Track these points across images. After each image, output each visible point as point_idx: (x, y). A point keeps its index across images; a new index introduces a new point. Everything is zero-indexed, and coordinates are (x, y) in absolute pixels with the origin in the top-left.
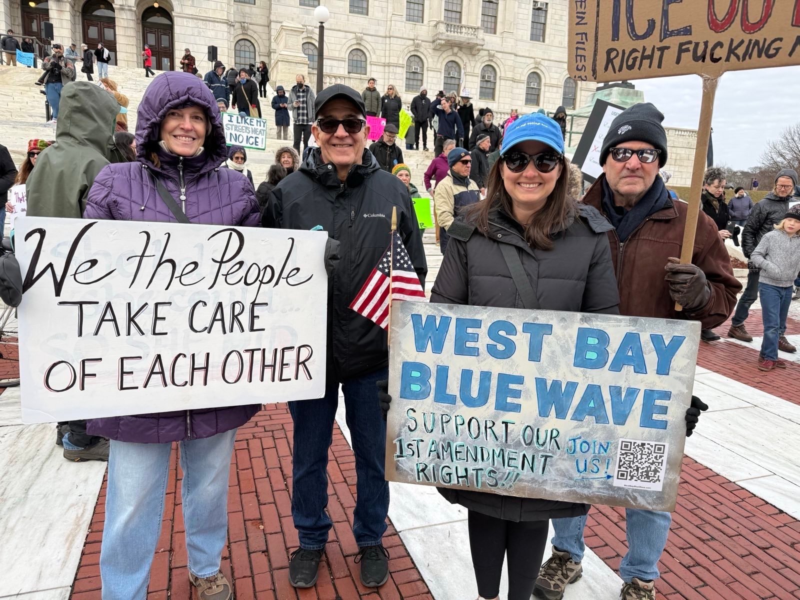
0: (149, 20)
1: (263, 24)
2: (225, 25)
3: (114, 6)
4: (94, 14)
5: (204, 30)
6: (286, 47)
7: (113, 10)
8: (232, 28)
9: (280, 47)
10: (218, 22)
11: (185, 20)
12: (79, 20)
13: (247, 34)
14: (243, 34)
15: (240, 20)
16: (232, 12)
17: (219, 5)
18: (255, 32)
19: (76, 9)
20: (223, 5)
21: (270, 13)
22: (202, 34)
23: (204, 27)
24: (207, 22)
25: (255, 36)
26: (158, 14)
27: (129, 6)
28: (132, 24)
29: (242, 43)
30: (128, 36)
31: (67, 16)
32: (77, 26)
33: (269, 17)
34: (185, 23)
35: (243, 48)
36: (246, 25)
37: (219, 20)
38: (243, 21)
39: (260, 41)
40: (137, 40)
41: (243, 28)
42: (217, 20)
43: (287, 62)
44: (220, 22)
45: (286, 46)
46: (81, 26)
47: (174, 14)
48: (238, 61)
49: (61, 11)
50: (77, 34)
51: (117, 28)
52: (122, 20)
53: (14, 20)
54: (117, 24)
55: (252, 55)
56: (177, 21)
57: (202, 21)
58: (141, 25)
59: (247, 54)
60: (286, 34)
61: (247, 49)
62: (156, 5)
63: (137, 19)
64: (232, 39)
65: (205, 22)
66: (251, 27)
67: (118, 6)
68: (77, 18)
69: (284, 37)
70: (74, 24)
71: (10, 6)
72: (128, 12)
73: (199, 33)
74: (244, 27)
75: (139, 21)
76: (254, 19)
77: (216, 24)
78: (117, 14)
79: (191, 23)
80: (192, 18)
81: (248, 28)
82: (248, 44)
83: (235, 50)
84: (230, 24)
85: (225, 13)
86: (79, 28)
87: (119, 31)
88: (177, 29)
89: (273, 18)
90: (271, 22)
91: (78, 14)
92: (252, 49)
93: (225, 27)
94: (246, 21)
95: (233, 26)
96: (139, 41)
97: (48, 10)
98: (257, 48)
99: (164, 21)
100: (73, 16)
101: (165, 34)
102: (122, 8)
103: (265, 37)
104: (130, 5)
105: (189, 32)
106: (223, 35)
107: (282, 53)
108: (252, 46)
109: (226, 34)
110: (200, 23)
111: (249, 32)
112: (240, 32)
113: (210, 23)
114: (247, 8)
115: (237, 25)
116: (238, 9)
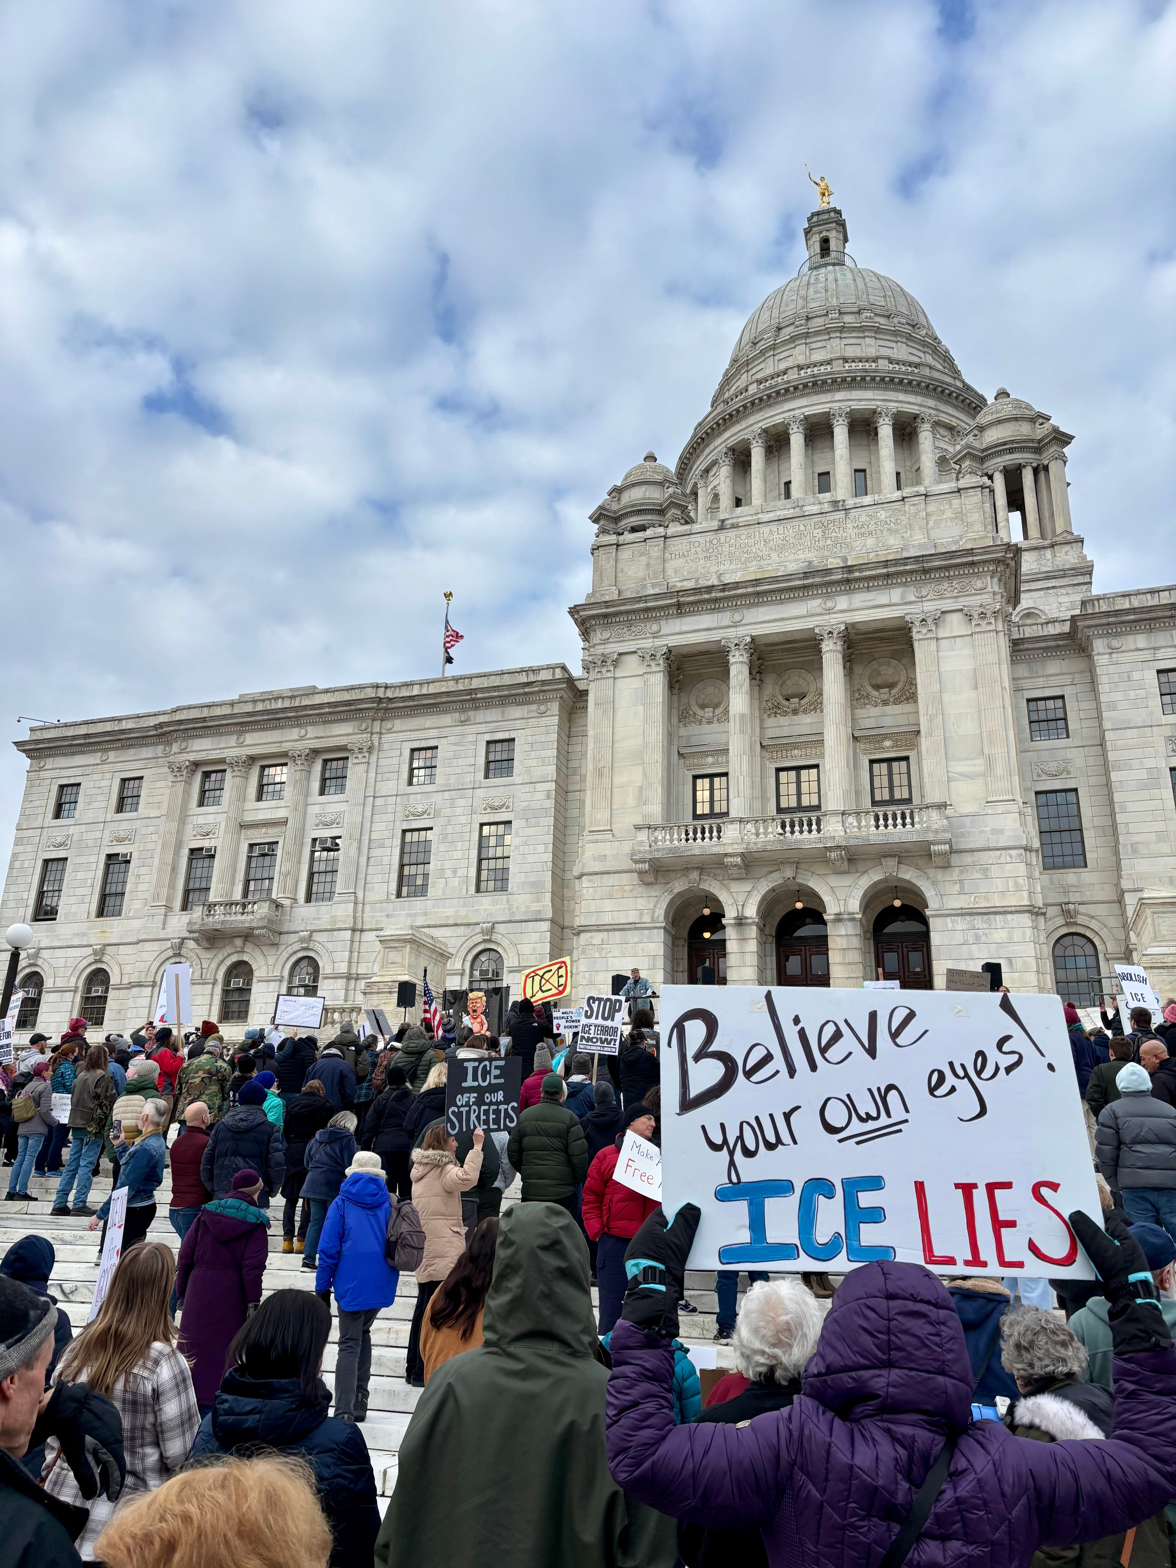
0: (888, 930)
1: (1106, 899)
2: (1027, 915)
3: (826, 917)
4: (796, 934)
5: (986, 931)
6: (1157, 938)
7: (824, 923)
8: (1041, 919)
9: (1143, 940)
10: (1012, 912)
11: (949, 919)
12: (772, 948)
13: (1076, 924)
14: (1067, 924)
15: (1058, 901)
16: (1039, 889)
17: (1011, 883)
18: (1093, 917)
19: (767, 931)
20: (1020, 880)
21: (1119, 877)
22: (983, 939)
23: (985, 926)
24: (991, 917)
25: (1094, 924)
26: (901, 917)
27: (849, 914)
28: (856, 942)
29: (1067, 941)
30: (849, 964)
31: (752, 946)
32: (768, 959)
33: (1117, 885)
34: (950, 926)
35: (1069, 952)
36: (1072, 907)
37: (1013, 909)
38: (1066, 901)
39: (1104, 933)
40: (864, 967)
41: (1066, 913)
42: (1010, 909)
43: (1162, 968)
44: (1017, 912)
45: (1155, 937)
46: (774, 958)
47: (928, 912)
48: (1062, 977)
49: (743, 940)
50: (769, 972)
51: (830, 953)
52: (838, 939)
53: (678, 965)
54: (830, 946)
55: (1091, 961)
56: (934, 923)
57: (980, 917)
58: (872, 942)
59: (1081, 962)
60: (1154, 913)
61: (1079, 951)
62: (897, 903)
63: (865, 932)
64: (1042, 939)
65: (986, 917)
66: (1082, 909)
67: (832, 917)
68: (768, 946)
69: (1149, 920)
70: (762, 955)
71: (673, 944)
72: (849, 924)
73: (977, 937)
74: (1069, 912)
75: (868, 935)
76: (1088, 893)
77: (1009, 917)
78: (831, 930)
79: (961, 923)
80: (962, 915)
81: (1077, 912)
82: (1082, 941)
83: (1054, 957)
84: (1035, 912)
85: (1025, 894)
86: (772, 962)
87: (834, 957)
88: (935, 938)
89: (1125, 884)
90: (1123, 892)
91: (770, 939)
92: (1089, 949)
93: (1025, 920)
94: (1072, 900)
95: (1044, 914)
96: (868, 969)
97: (724, 941)
98: (1100, 947)
99: (912, 926)
100: (762, 944)
101: (915, 950)
102: (838, 919)
103: (1113, 922)
104: (851, 911)
105: (959, 938)
106: (1024, 934)
107: (1150, 951)
108: (1089, 945)
109: (1029, 932)
110: (978, 921)
111: (1080, 919)
112: (1060, 921)
113: (997, 917)
114: (1070, 877)
115: (1052, 911)
116: (1052, 882)
